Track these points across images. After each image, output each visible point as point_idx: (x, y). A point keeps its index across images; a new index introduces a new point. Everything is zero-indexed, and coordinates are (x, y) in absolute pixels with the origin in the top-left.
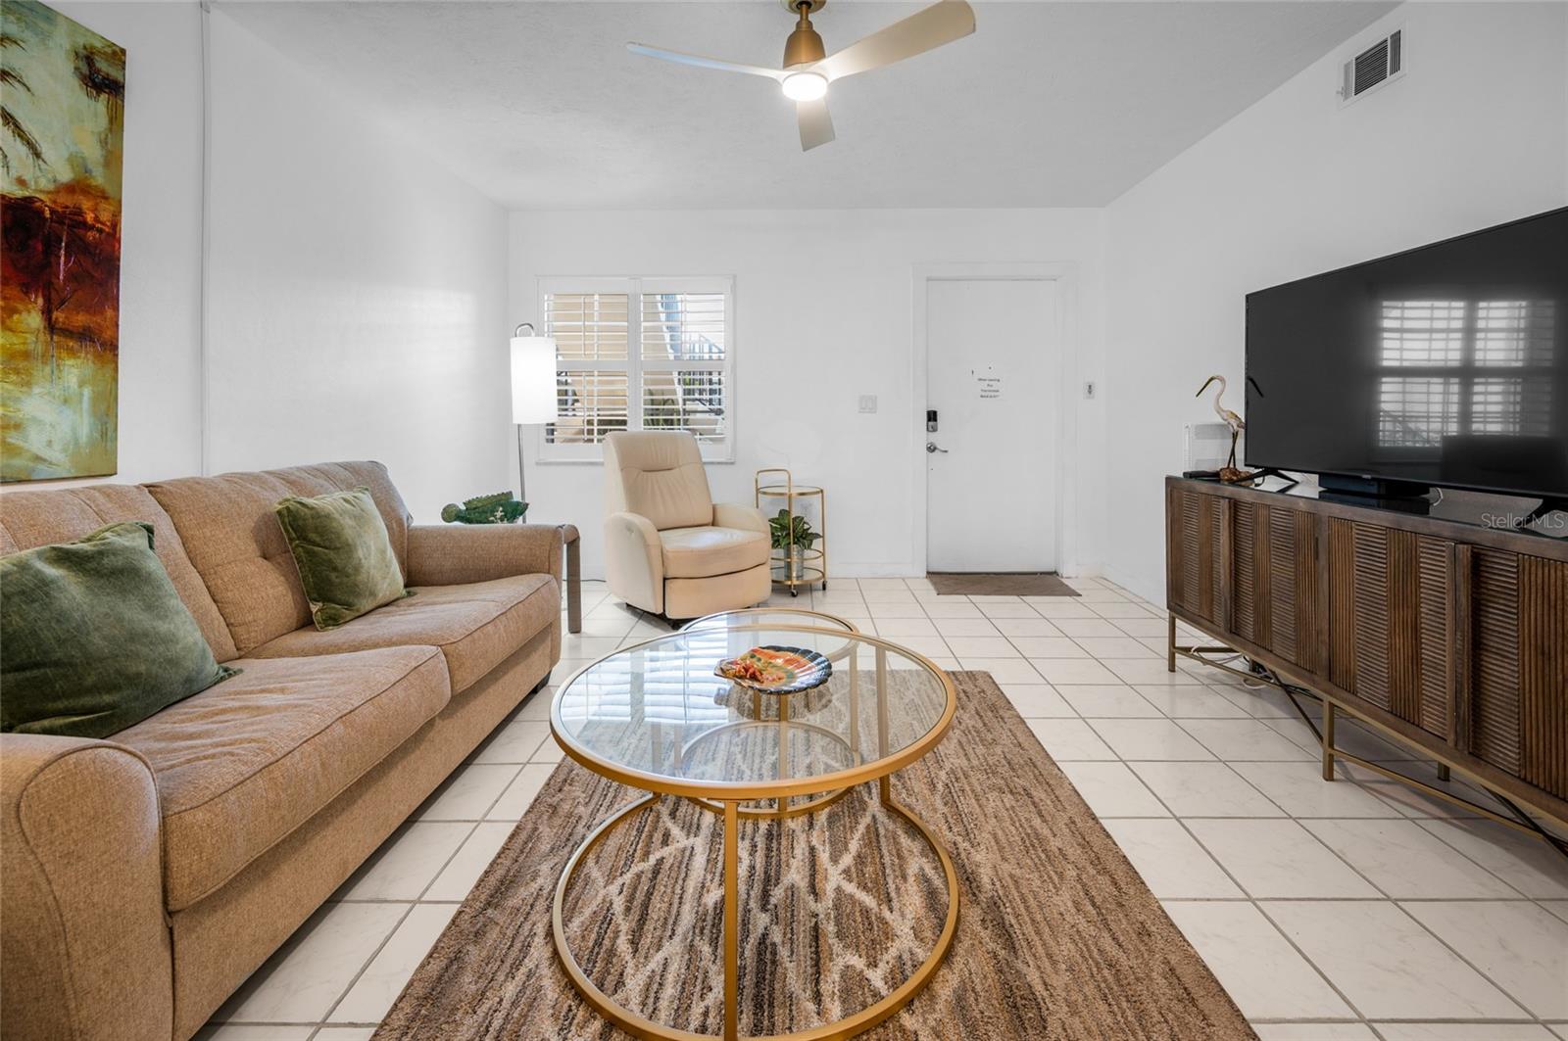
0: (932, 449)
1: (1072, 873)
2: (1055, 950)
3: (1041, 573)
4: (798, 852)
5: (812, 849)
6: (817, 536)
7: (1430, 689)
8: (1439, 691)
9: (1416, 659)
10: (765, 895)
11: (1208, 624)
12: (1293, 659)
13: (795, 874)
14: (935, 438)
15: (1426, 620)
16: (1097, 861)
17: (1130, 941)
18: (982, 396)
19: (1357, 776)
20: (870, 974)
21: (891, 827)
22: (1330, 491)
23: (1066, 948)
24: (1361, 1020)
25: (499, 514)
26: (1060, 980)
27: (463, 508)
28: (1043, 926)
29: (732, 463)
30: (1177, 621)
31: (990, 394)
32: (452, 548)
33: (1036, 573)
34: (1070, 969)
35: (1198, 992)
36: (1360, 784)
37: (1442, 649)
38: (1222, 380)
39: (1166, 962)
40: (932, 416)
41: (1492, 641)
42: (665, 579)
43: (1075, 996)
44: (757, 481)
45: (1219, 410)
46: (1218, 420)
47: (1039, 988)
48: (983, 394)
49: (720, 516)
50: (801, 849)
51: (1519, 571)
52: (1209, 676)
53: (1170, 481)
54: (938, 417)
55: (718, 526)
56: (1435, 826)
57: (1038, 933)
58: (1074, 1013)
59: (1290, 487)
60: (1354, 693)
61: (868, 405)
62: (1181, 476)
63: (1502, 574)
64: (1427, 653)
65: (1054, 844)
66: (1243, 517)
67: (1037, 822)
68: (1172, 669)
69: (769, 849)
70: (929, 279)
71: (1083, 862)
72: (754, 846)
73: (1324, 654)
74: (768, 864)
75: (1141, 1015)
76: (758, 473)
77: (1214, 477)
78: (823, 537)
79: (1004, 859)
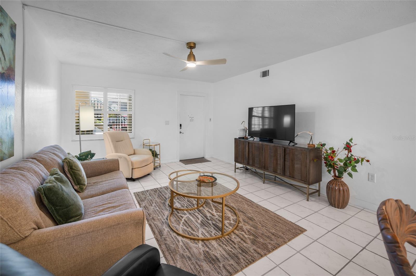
0: (180, 133)
1: (244, 203)
2: (250, 212)
3: (201, 158)
4: (206, 212)
5: (207, 211)
6: (158, 155)
7: (279, 167)
8: (280, 168)
9: (277, 164)
10: (207, 219)
11: (243, 163)
12: (258, 166)
13: (208, 215)
14: (182, 130)
15: (278, 158)
16: (246, 201)
17: (256, 208)
18: (190, 121)
19: (266, 182)
20: (231, 222)
21: (216, 204)
22: (261, 140)
23: (251, 211)
24: (282, 208)
25: (89, 157)
26: (253, 215)
27: (79, 156)
28: (247, 210)
29: (134, 138)
30: (236, 163)
31: (192, 120)
32: (90, 167)
33: (200, 158)
34: (253, 213)
35: (267, 211)
36: (267, 183)
37: (280, 162)
38: (245, 122)
39: (262, 209)
40: (181, 125)
41: (286, 160)
42: (132, 169)
43: (255, 216)
44: (143, 142)
45: (244, 127)
46: (244, 128)
47: (251, 216)
48: (191, 120)
49: (136, 152)
50: (206, 211)
51: (290, 150)
52: (241, 172)
53: (235, 139)
54: (182, 126)
55: (135, 154)
56: (277, 186)
57: (246, 211)
58: (257, 217)
59: (254, 139)
60: (268, 170)
61: (167, 123)
62: (238, 138)
63: (288, 151)
64: (278, 163)
65: (240, 200)
66: (250, 145)
67: (235, 198)
68: (235, 172)
69: (201, 213)
70: (180, 95)
71: (245, 201)
72: (198, 213)
73: (264, 165)
74: (203, 215)
75: (263, 215)
76: (144, 140)
77: (243, 138)
78: (160, 155)
79: (235, 204)
